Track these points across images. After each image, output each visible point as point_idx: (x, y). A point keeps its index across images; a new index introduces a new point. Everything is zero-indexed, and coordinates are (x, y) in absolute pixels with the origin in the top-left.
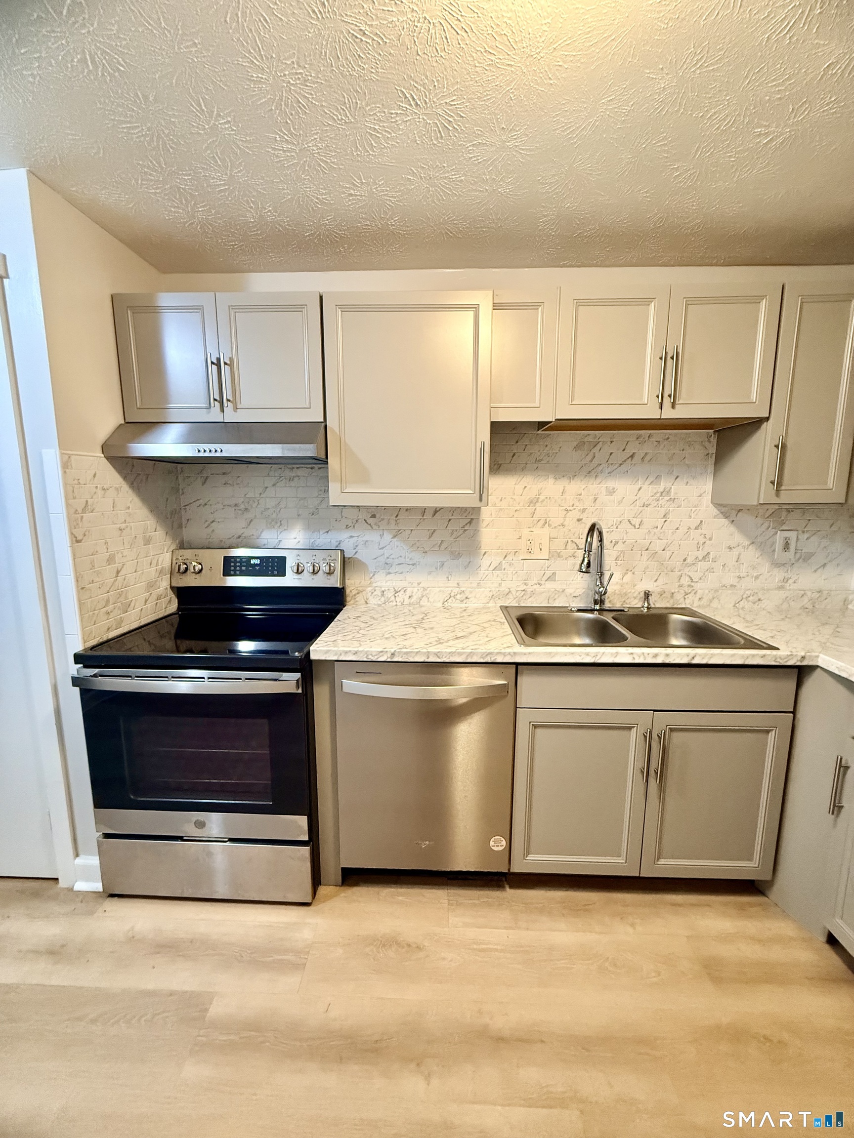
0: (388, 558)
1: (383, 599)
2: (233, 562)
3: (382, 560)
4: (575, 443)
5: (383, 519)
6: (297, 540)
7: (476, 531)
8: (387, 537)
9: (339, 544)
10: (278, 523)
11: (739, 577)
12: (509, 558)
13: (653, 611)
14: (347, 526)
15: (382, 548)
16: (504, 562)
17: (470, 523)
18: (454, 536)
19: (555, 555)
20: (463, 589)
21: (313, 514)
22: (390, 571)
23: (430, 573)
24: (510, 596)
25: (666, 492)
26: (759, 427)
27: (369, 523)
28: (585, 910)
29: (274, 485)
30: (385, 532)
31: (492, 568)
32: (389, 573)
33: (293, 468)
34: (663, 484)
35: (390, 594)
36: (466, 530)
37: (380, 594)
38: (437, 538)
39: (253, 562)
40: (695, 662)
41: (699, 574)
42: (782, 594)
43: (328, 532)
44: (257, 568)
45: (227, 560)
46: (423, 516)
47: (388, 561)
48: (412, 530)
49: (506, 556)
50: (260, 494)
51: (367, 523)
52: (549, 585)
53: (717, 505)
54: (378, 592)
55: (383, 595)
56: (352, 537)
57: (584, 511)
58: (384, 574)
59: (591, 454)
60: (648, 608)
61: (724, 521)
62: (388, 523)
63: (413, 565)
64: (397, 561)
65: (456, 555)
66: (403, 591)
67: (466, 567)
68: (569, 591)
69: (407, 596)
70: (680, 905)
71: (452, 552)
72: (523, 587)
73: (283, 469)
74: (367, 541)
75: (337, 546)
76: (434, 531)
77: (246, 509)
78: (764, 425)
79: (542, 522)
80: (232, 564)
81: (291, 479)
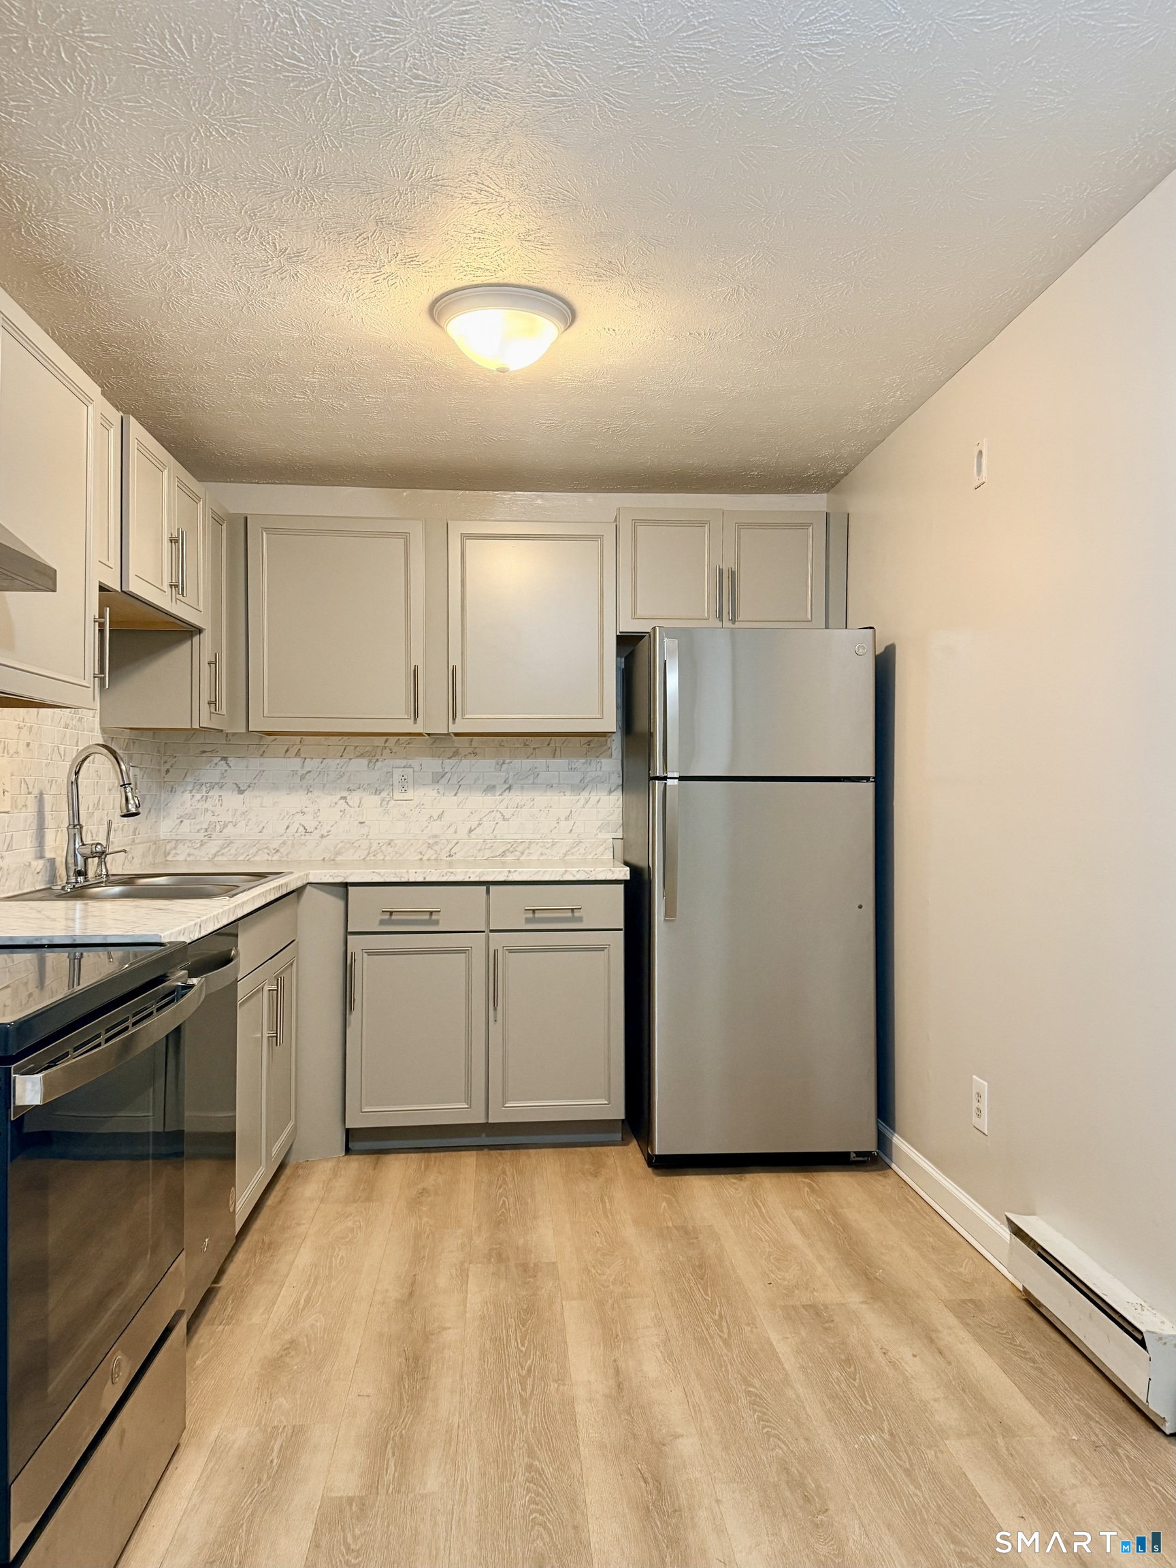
19: (14, 803)
26: (194, 634)
78: (198, 635)
79: (2, 747)
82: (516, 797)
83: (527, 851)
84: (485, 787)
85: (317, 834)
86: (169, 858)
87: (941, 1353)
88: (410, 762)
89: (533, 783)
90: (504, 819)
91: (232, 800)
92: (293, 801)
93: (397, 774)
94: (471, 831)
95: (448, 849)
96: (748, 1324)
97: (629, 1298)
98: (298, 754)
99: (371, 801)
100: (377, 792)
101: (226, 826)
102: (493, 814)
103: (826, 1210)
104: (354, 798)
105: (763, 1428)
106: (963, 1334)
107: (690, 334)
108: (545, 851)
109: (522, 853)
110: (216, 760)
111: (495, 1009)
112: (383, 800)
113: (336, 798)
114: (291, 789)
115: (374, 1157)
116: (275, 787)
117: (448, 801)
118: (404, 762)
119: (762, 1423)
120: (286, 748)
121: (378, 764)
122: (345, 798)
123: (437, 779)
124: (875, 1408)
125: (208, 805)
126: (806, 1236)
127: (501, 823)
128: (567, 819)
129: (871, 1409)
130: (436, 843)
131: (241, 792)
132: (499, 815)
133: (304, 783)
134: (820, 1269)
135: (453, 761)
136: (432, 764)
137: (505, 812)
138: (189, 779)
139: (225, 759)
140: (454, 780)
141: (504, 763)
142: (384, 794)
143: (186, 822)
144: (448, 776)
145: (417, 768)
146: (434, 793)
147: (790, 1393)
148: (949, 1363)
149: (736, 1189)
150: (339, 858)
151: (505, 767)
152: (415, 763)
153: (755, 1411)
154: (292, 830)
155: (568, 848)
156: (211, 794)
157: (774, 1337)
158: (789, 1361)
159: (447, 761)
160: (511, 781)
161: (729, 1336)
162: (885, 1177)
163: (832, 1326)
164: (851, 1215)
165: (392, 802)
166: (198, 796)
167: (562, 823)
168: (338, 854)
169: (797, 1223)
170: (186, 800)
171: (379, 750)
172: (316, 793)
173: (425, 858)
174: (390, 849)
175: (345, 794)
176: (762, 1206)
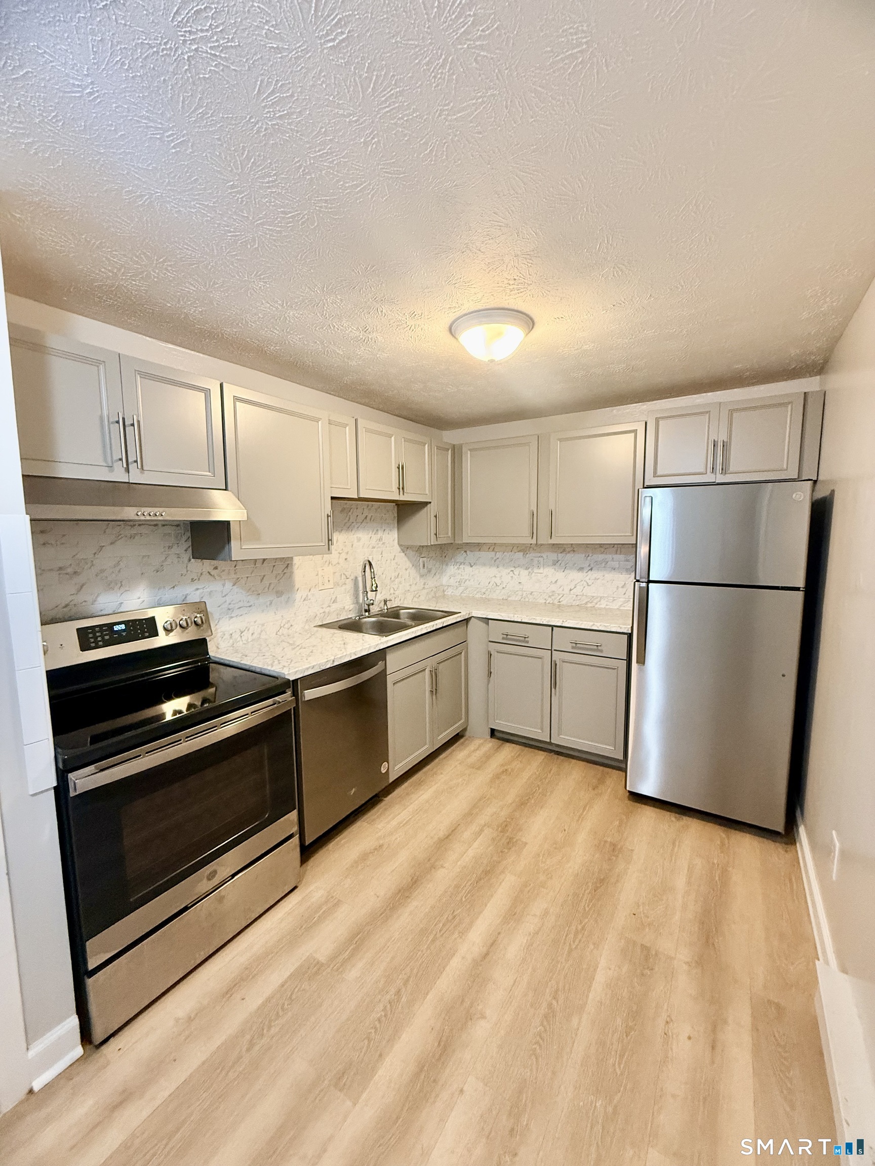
0: (230, 604)
1: (231, 641)
2: (90, 633)
3: (225, 606)
4: (340, 509)
5: (224, 571)
6: (141, 600)
7: (292, 573)
8: (229, 585)
9: (186, 597)
10: (115, 584)
11: (410, 585)
12: (312, 591)
13: (390, 610)
14: (192, 579)
15: (225, 596)
16: (309, 594)
17: (287, 567)
18: (278, 579)
19: (336, 584)
20: (288, 619)
21: (158, 571)
22: (232, 615)
23: (263, 611)
24: (317, 618)
25: (380, 539)
26: (427, 505)
27: (212, 574)
28: (420, 783)
29: (112, 543)
30: (226, 581)
31: (303, 599)
32: (232, 617)
33: (135, 525)
34: (380, 534)
35: (236, 636)
36: (285, 573)
37: (229, 637)
38: (266, 582)
39: (116, 628)
40: (445, 625)
41: (397, 586)
42: (425, 591)
43: (174, 587)
44: (124, 634)
45: (82, 632)
46: (255, 565)
47: (230, 607)
48: (247, 577)
49: (310, 590)
50: (95, 554)
51: (211, 575)
52: (334, 606)
53: (400, 545)
54: (227, 636)
55: (231, 637)
56: (197, 589)
57: (347, 553)
58: (228, 619)
59: (348, 517)
60: (387, 609)
61: (403, 554)
62: (229, 573)
63: (250, 606)
64: (237, 606)
65: (279, 594)
66: (247, 630)
67: (287, 602)
68: (347, 607)
69: (251, 634)
70: (447, 757)
71: (277, 592)
72: (322, 611)
73: (123, 526)
74: (211, 591)
75: (183, 601)
76: (264, 576)
77: (75, 573)
78: (429, 505)
79: (327, 563)
80: (91, 636)
81: (132, 537)
82: (594, 574)
83: (599, 603)
84: (578, 568)
85: (501, 587)
86: (445, 593)
87: (713, 1048)
88: (542, 555)
89: (604, 567)
90: (588, 585)
91: (468, 569)
92: (492, 571)
93: (535, 562)
94: (571, 590)
95: (558, 599)
96: (594, 944)
97: (544, 888)
98: (493, 550)
99: (524, 573)
100: (527, 569)
101: (466, 581)
102: (582, 582)
103: (720, 866)
104: (517, 571)
105: (535, 1043)
106: (747, 1038)
107: (614, 306)
108: (608, 603)
109: (596, 604)
110: (463, 552)
111: (555, 688)
112: (529, 572)
113: (508, 571)
114: (491, 566)
115: (501, 742)
116: (484, 565)
117: (559, 575)
118: (539, 555)
119: (538, 1038)
120: (488, 547)
121: (527, 555)
122: (513, 571)
123: (555, 563)
124: (622, 1074)
125: (459, 571)
126: (689, 883)
127: (586, 587)
128: (623, 587)
129: (619, 1073)
130: (553, 595)
131: (471, 566)
132: (585, 583)
133: (495, 563)
134: (677, 917)
135: (563, 555)
136: (553, 556)
137: (588, 581)
138: (453, 560)
139: (466, 552)
140: (563, 564)
141: (589, 556)
142: (530, 570)
143: (452, 578)
144: (560, 562)
145: (545, 557)
146: (553, 570)
147: (575, 1021)
148: (713, 1062)
149: (670, 826)
150: (509, 599)
151: (589, 558)
152: (544, 555)
153: (542, 1024)
154: (491, 584)
155: (621, 603)
156: (461, 566)
157: (603, 963)
158: (598, 990)
159: (560, 555)
160: (592, 566)
161: (575, 948)
162: (786, 851)
163: (649, 973)
164: (736, 877)
165: (533, 574)
166: (456, 567)
167: (620, 589)
168: (509, 597)
169: (690, 870)
170: (452, 569)
171: (528, 548)
172: (501, 568)
173: (548, 602)
174: (531, 597)
175: (513, 569)
176: (677, 846)
